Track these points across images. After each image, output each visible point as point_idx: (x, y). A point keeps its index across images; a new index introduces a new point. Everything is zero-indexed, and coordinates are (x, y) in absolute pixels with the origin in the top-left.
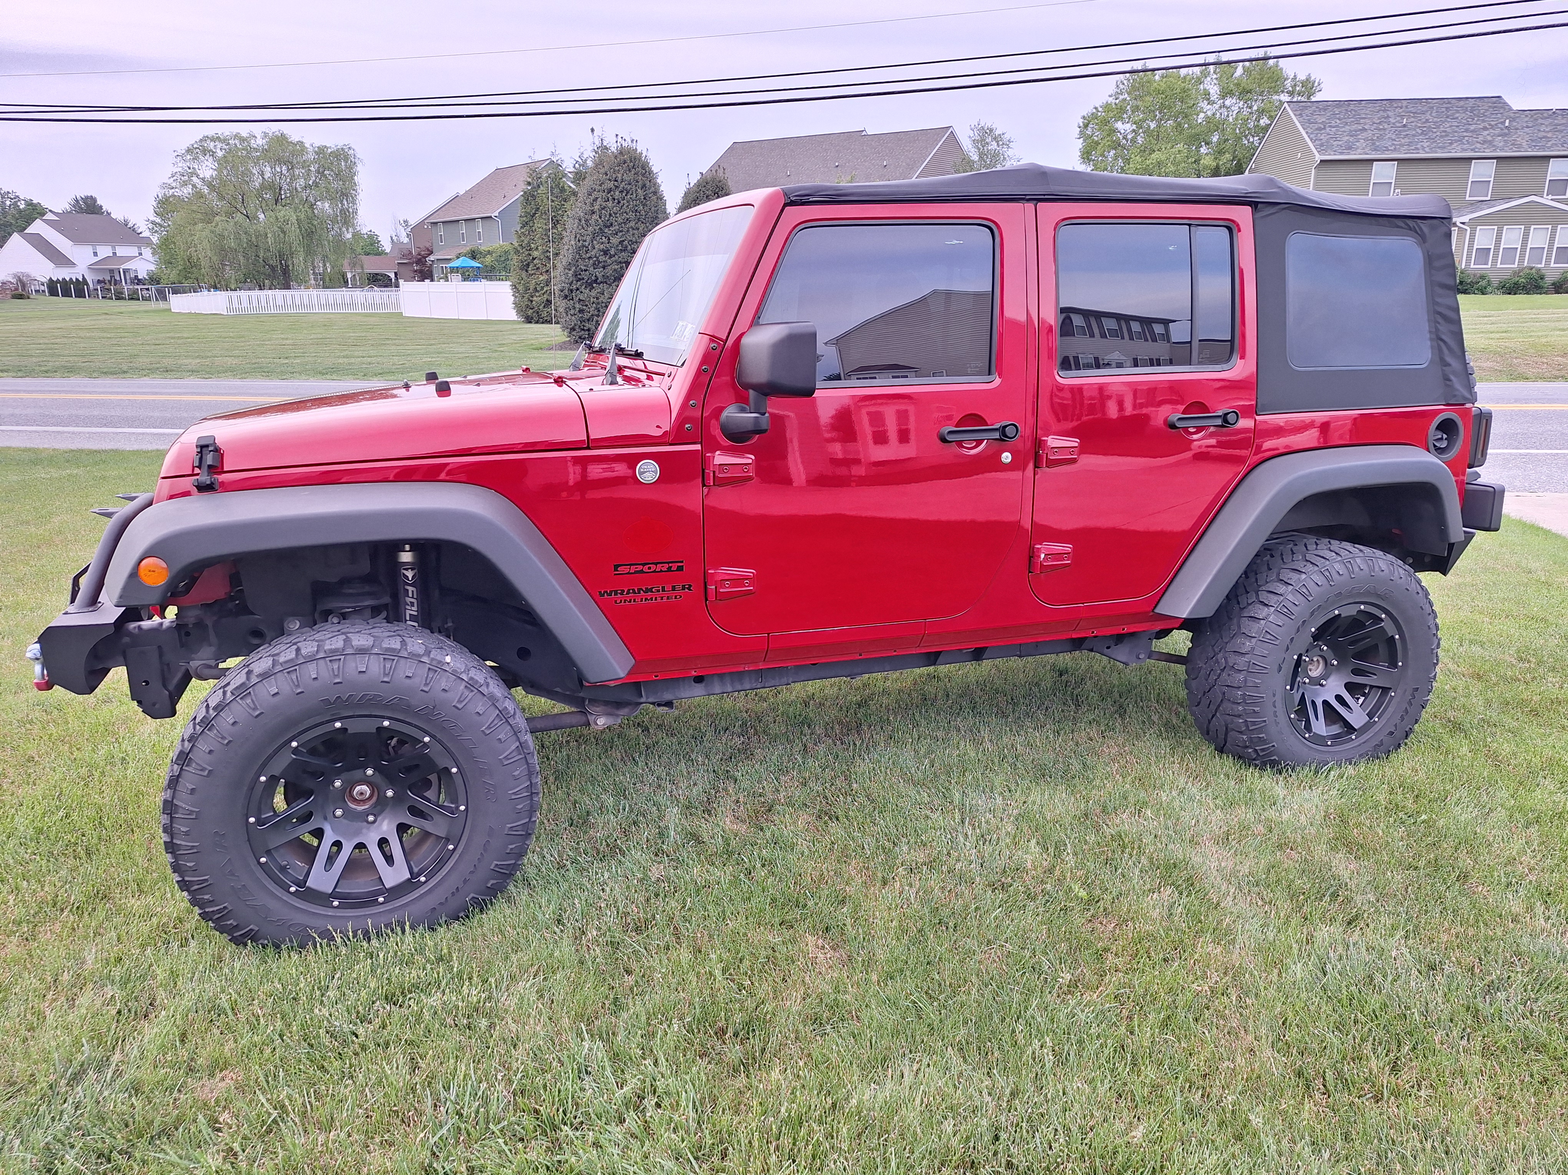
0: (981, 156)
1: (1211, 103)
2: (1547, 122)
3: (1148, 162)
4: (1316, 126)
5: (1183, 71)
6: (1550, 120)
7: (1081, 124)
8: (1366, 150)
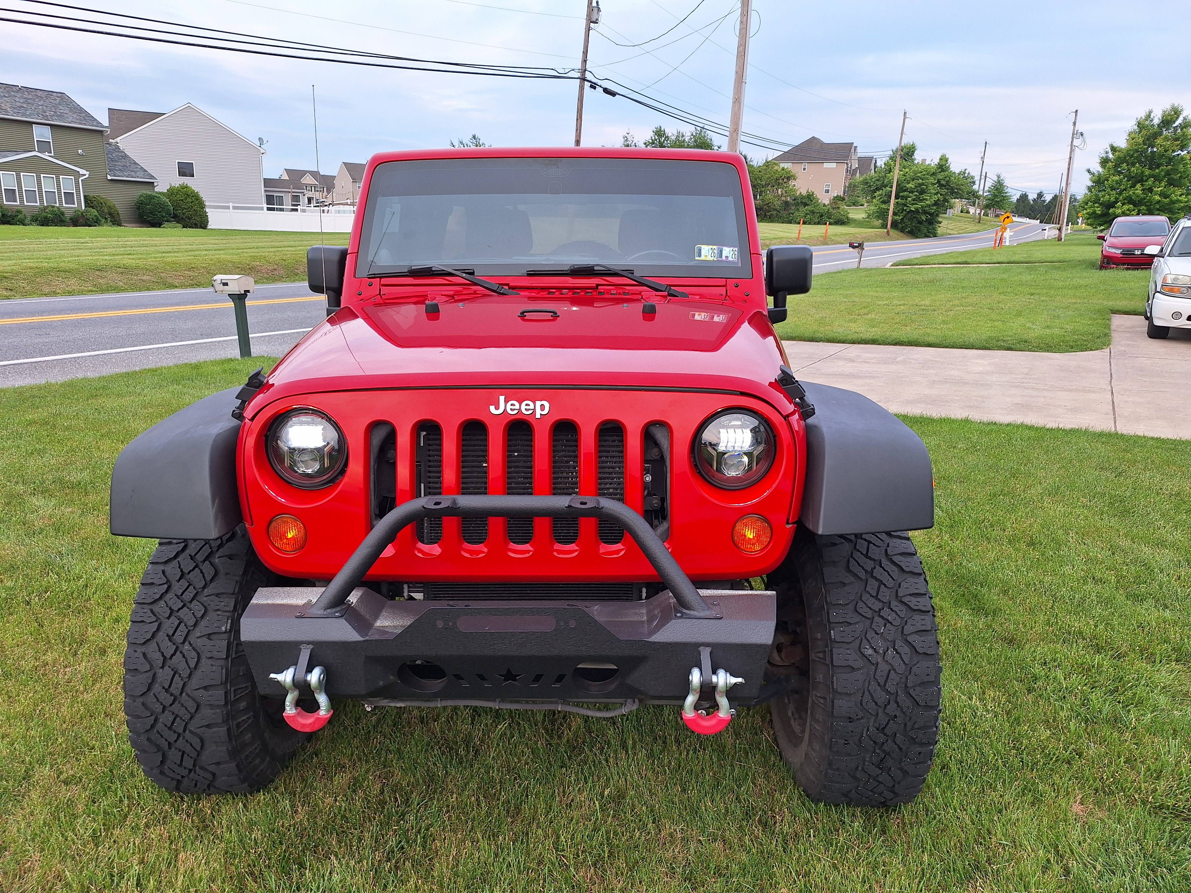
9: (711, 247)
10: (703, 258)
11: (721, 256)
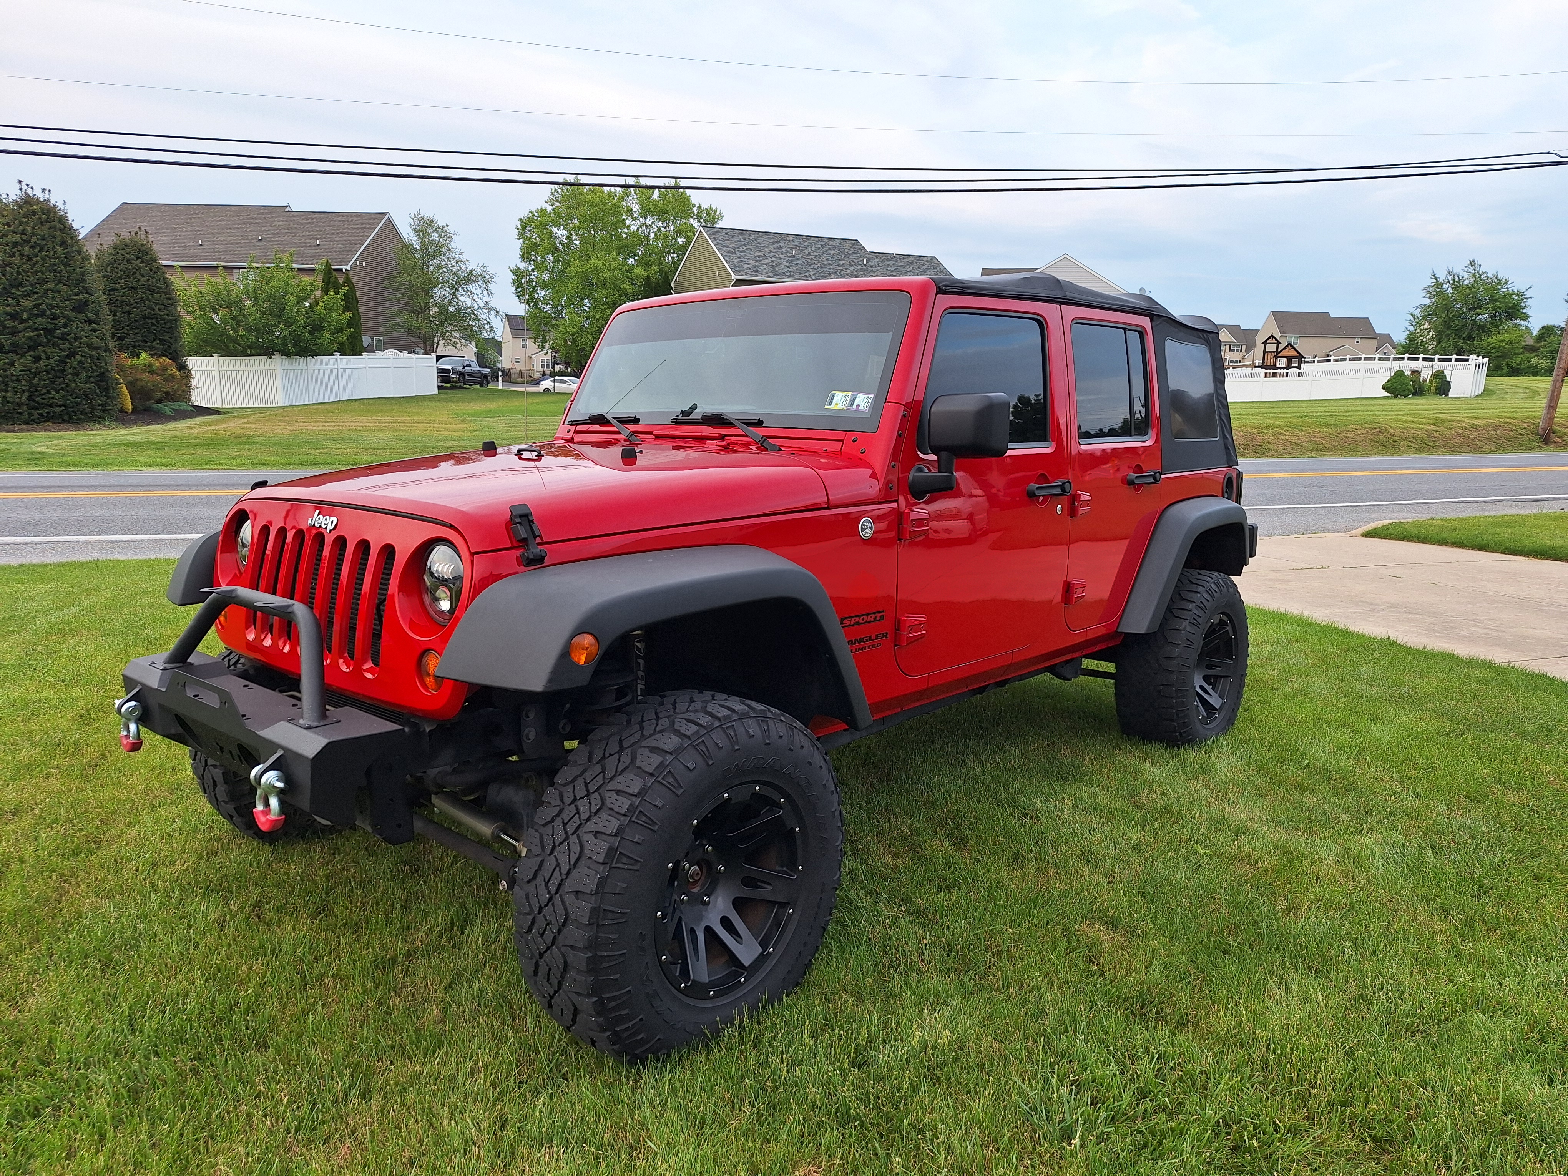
0: (424, 246)
1: (634, 219)
2: (892, 263)
3: (587, 267)
4: (728, 250)
5: (606, 189)
6: (893, 262)
7: (519, 227)
8: (769, 274)
9: (845, 393)
10: (833, 406)
11: (852, 405)
